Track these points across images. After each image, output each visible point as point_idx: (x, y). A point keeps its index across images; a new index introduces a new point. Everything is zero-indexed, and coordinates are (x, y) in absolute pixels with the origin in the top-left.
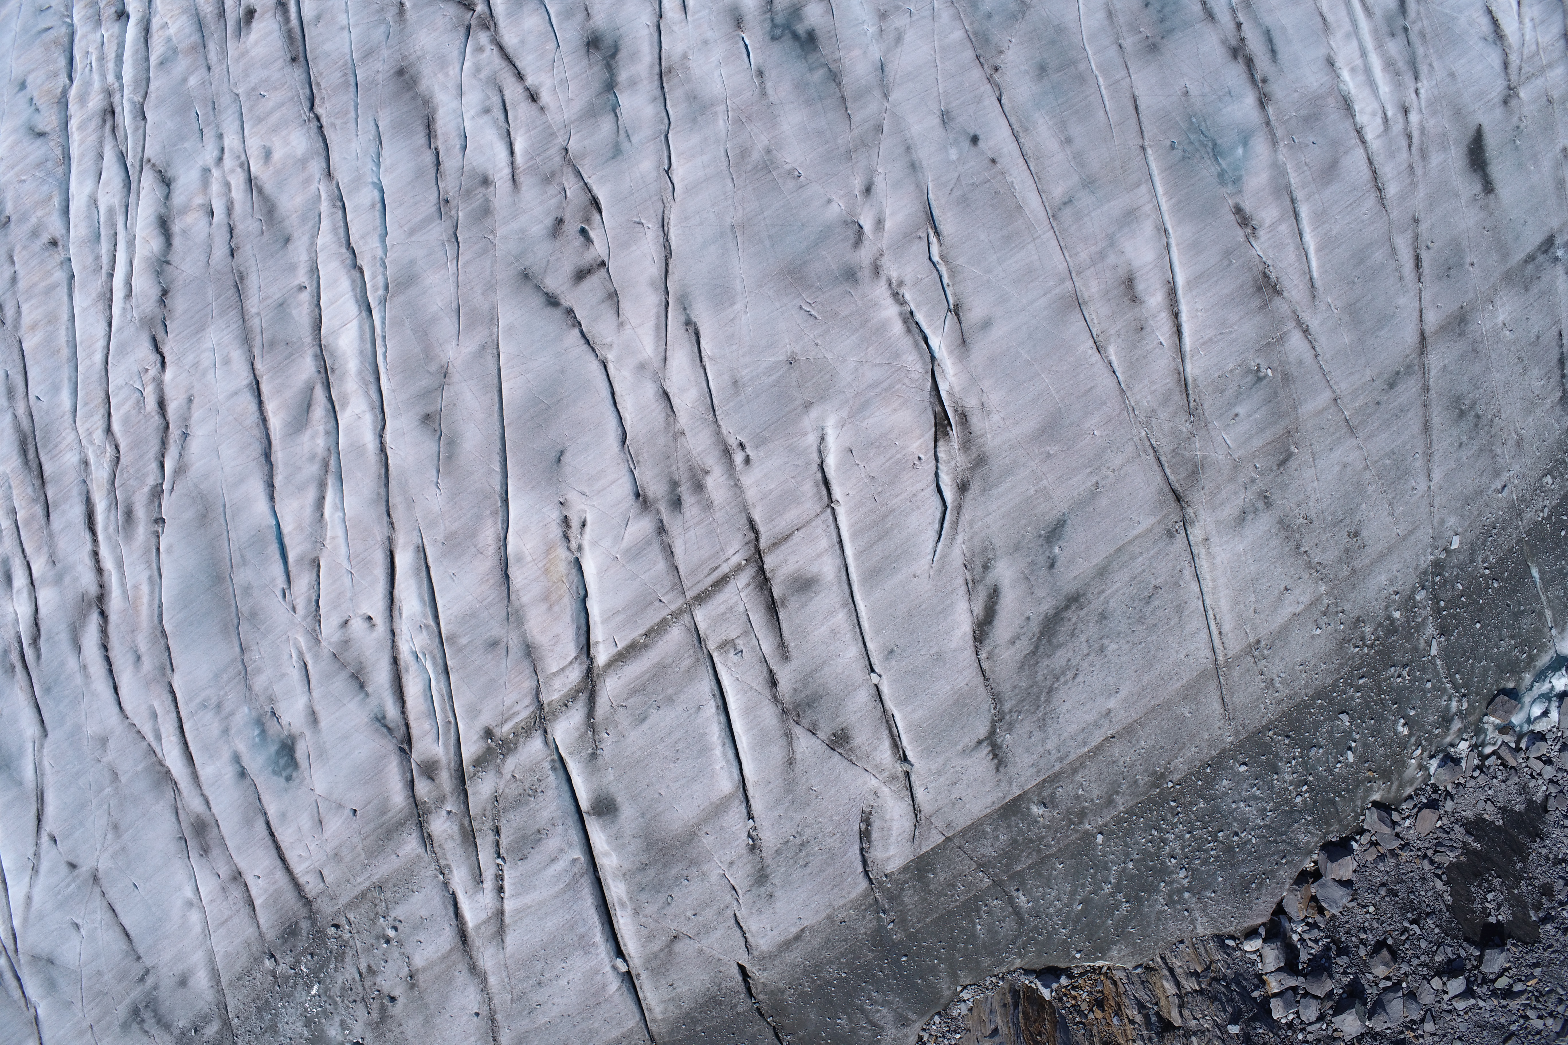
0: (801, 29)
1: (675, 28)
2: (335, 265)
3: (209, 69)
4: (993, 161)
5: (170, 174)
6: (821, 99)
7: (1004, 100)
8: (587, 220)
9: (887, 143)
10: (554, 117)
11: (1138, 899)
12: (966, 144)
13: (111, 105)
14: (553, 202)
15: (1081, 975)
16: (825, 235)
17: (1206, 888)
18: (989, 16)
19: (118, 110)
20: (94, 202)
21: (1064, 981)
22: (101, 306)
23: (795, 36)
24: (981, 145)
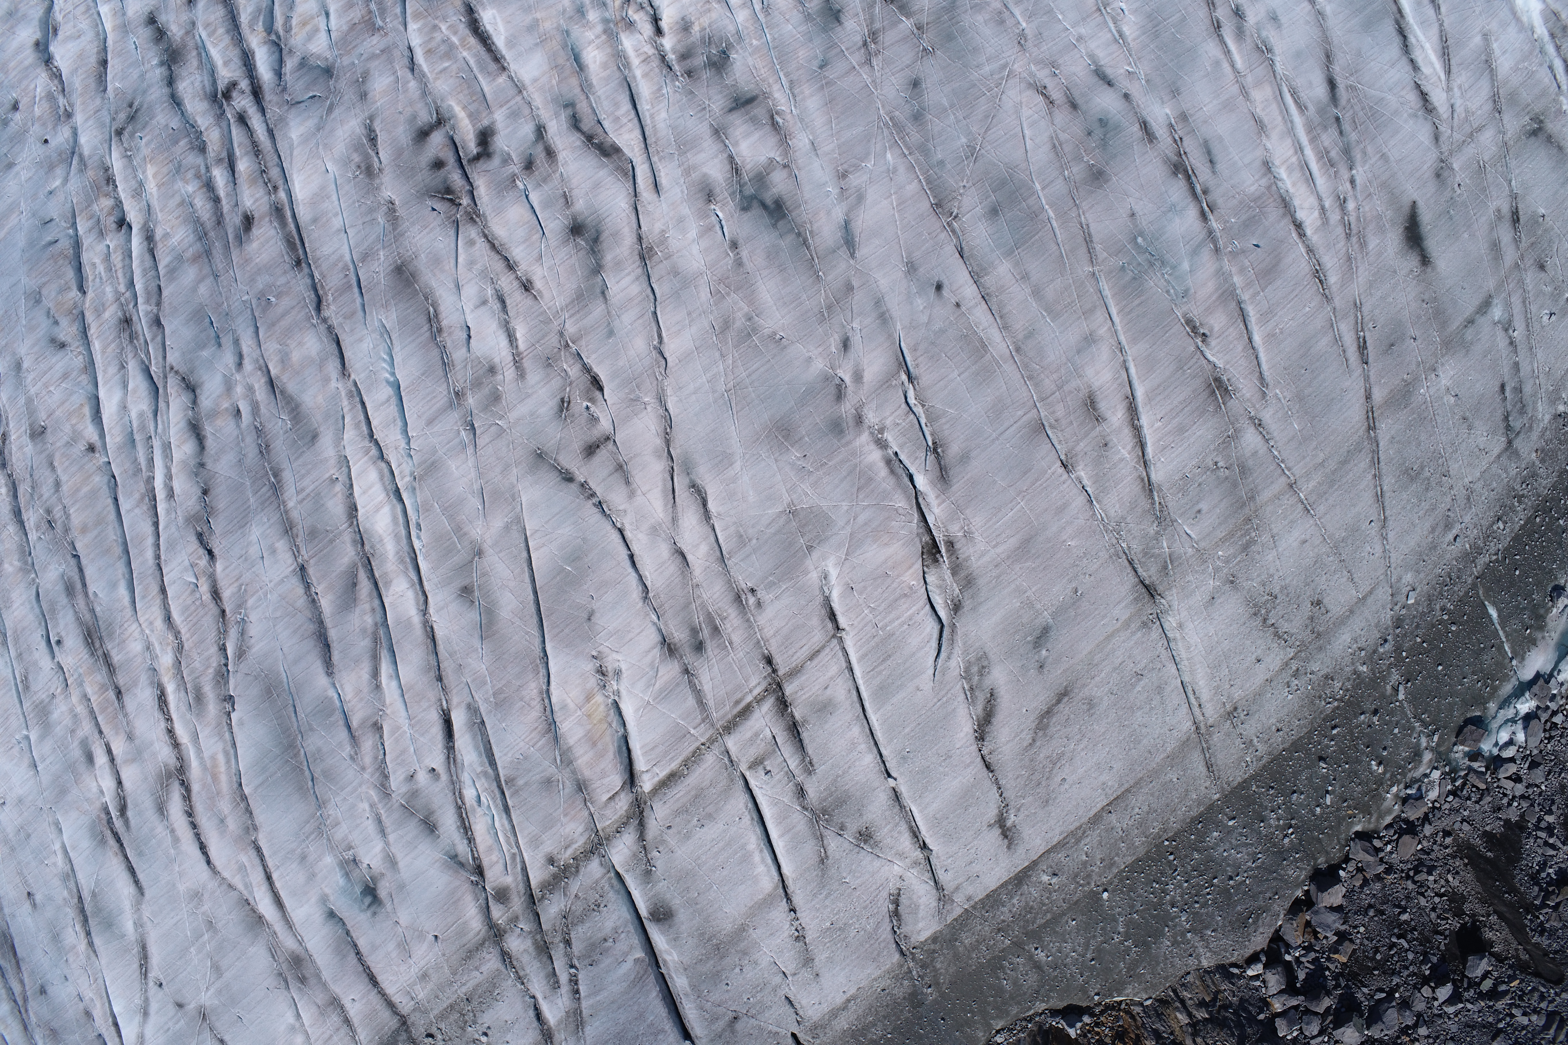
0: (768, 198)
1: (652, 209)
4: (958, 305)
5: (194, 381)
6: (793, 263)
7: (964, 252)
8: (591, 399)
9: (858, 301)
10: (547, 305)
11: (1145, 943)
12: (931, 293)
13: (127, 314)
14: (556, 384)
15: (1102, 1012)
16: (810, 392)
17: (1207, 928)
18: (942, 164)
19: (134, 320)
20: (124, 409)
21: (1087, 1019)
22: (146, 506)
23: (764, 205)
24: (945, 292)
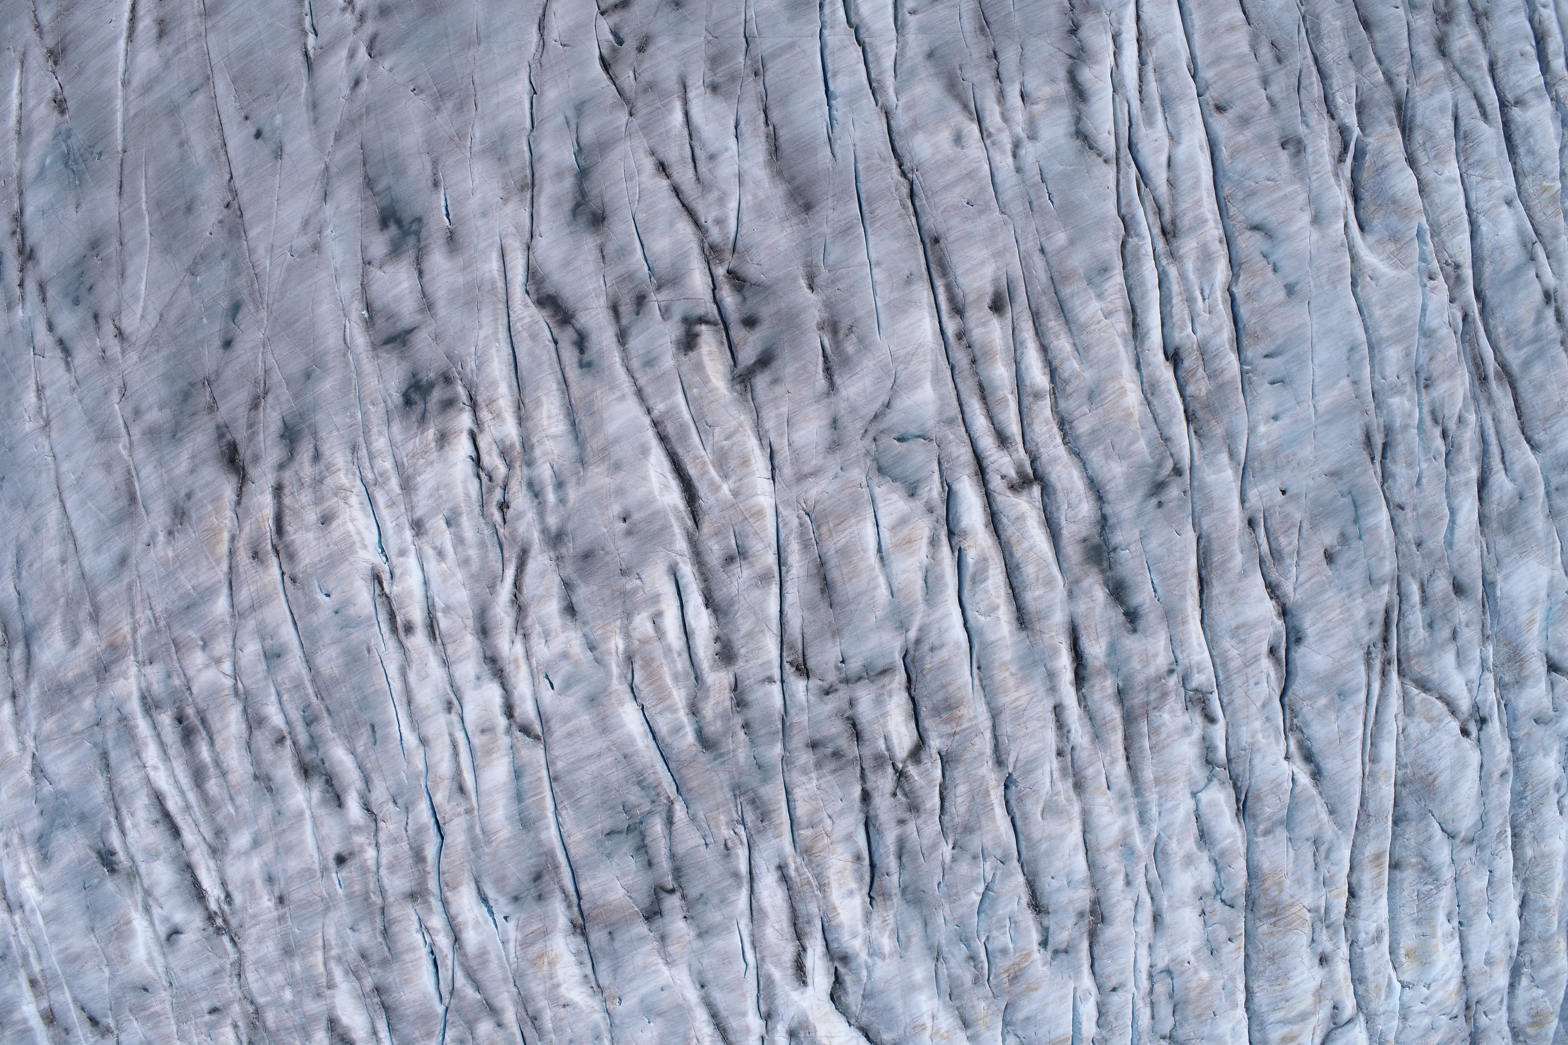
0: (393, 230)
1: (512, 229)
2: (876, 26)
3: (1042, 250)
4: (247, 118)
5: (1078, 143)
6: (384, 161)
7: (228, 177)
8: (614, 50)
9: (331, 123)
10: (641, 143)
12: (266, 131)
13: (1167, 242)
14: (646, 65)
16: (399, 42)
18: (224, 256)
19: (1157, 231)
20: (1174, 138)
22: (1151, 34)
23: (399, 223)
24: (253, 131)
